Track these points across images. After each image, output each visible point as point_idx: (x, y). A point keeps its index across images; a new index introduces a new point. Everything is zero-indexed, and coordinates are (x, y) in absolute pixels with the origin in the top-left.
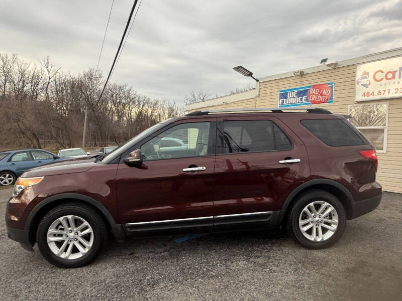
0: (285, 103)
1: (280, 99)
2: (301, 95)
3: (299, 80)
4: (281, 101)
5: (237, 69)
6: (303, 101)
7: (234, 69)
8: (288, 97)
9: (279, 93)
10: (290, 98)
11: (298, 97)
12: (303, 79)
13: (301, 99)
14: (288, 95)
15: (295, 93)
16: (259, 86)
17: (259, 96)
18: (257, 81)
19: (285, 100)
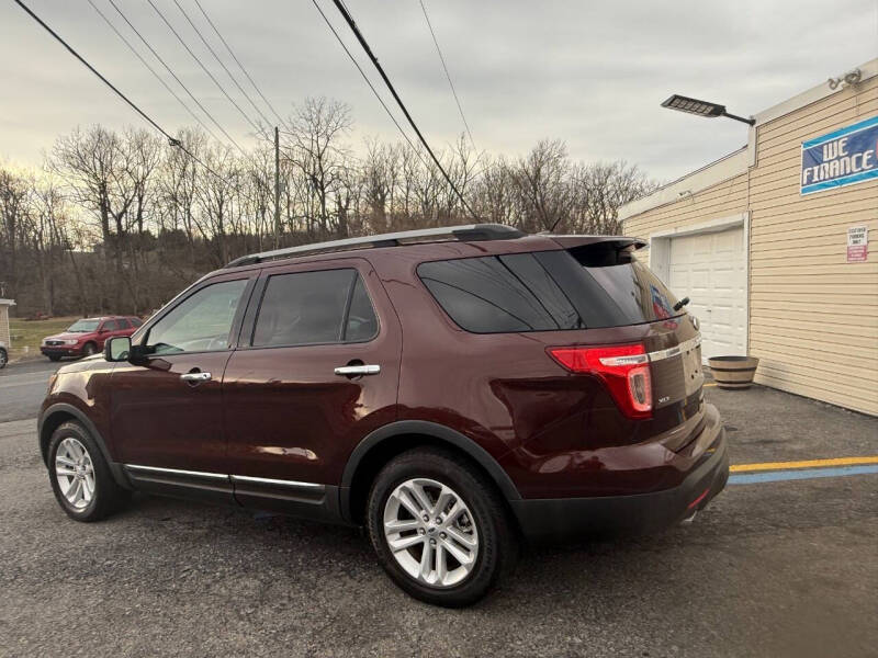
0: (816, 179)
1: (804, 169)
2: (859, 146)
3: (852, 102)
4: (806, 174)
5: (669, 105)
6: (864, 165)
7: (664, 105)
8: (825, 159)
9: (802, 149)
10: (829, 162)
11: (850, 155)
12: (865, 97)
13: (859, 160)
14: (825, 152)
15: (841, 145)
16: (758, 136)
17: (756, 166)
18: (752, 122)
19: (816, 168)
